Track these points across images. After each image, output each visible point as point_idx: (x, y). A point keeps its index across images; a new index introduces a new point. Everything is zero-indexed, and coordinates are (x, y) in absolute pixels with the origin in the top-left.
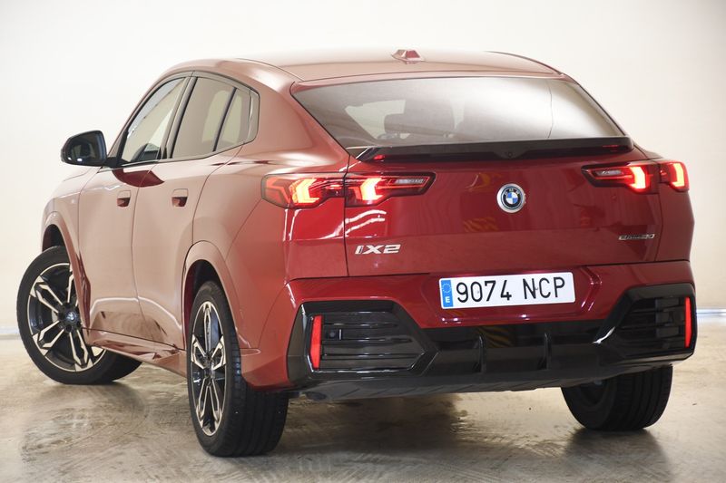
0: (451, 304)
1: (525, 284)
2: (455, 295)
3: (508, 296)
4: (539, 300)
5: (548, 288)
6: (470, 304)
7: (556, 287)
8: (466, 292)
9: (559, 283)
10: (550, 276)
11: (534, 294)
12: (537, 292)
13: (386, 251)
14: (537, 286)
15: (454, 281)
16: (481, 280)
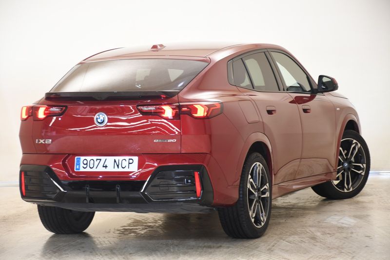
0: (79, 169)
1: (115, 161)
2: (82, 165)
3: (106, 167)
4: (120, 170)
5: (125, 164)
6: (88, 170)
7: (129, 163)
8: (87, 164)
9: (131, 161)
10: (127, 158)
11: (118, 166)
12: (120, 166)
13: (46, 142)
14: (120, 162)
15: (82, 158)
16: (95, 158)
